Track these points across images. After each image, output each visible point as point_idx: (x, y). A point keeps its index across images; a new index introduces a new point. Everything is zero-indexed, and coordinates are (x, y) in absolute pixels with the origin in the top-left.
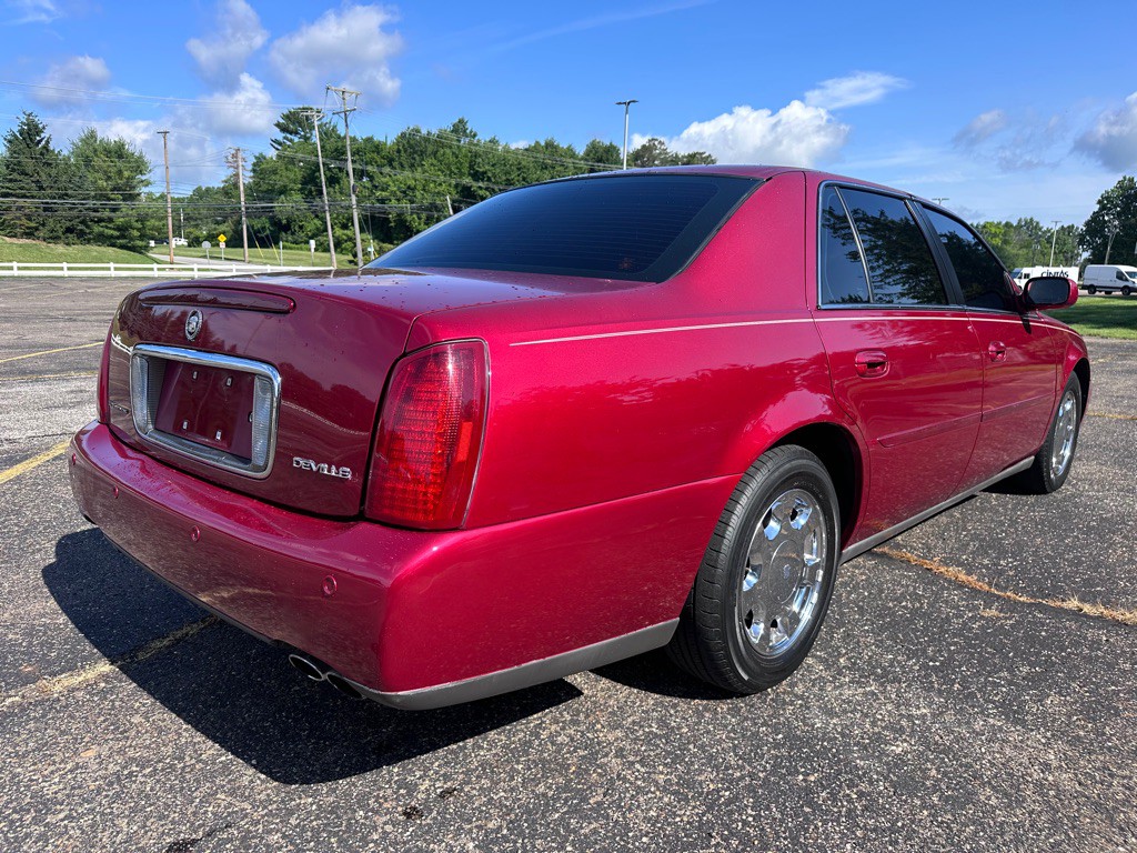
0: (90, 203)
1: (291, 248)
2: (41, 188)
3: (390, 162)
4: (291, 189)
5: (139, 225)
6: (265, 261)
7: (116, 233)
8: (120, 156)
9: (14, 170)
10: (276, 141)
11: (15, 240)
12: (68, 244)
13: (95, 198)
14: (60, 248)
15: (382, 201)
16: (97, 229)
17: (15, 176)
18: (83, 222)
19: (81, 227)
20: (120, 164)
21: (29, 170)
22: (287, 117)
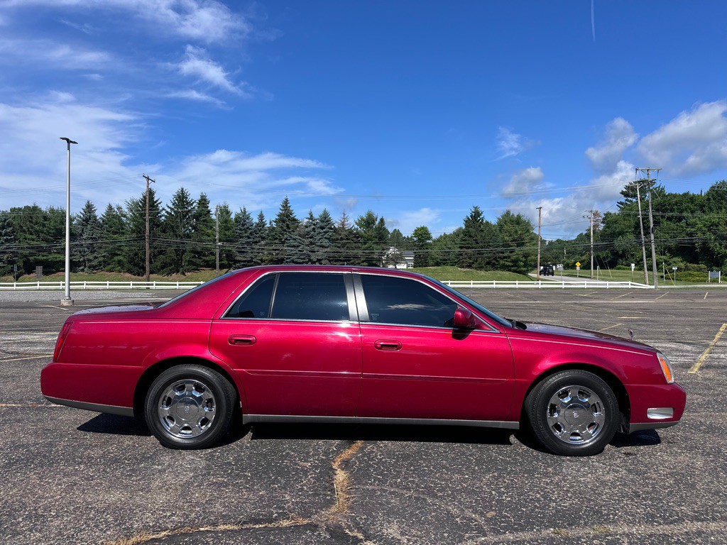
0: (499, 249)
1: (624, 269)
2: (478, 243)
3: (701, 207)
4: (627, 232)
5: (524, 259)
6: (603, 277)
7: (511, 264)
8: (518, 223)
9: (466, 235)
10: (621, 203)
11: (462, 269)
12: (486, 271)
13: (502, 246)
14: (483, 273)
15: (691, 235)
16: (502, 262)
17: (466, 238)
18: (495, 259)
19: (494, 261)
20: (517, 227)
21: (473, 234)
22: (627, 188)
